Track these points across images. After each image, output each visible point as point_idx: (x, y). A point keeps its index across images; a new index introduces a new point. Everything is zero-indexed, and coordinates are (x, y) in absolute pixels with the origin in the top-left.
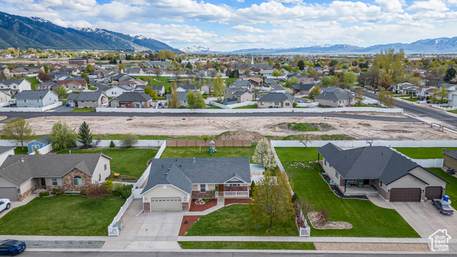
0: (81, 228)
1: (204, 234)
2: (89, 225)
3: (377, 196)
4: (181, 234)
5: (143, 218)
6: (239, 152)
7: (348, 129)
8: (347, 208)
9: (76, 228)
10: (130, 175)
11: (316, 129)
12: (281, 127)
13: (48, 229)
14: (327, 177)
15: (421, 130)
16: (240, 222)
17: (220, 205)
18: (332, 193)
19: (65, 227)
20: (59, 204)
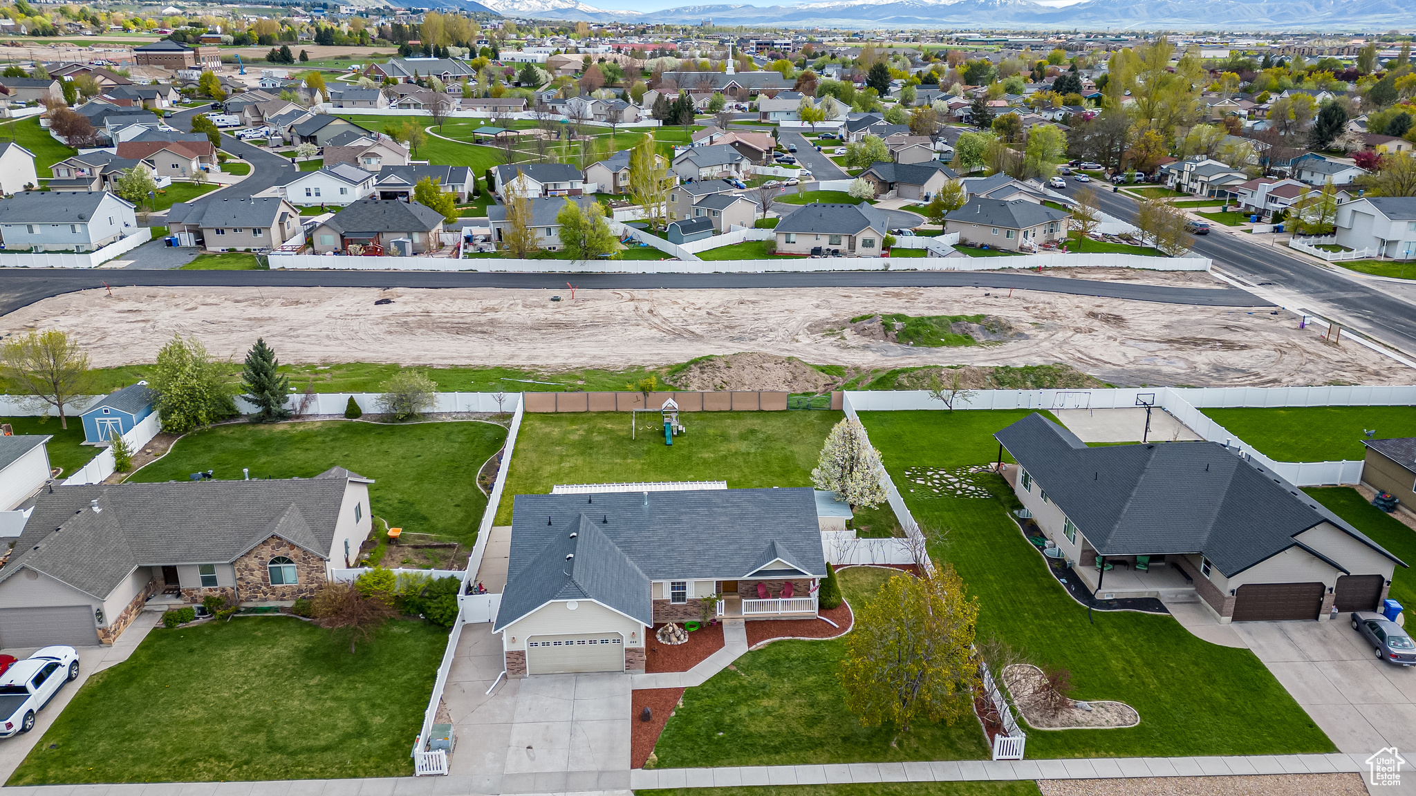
0: (325, 749)
1: (709, 760)
2: (347, 736)
3: (1193, 602)
4: (638, 762)
5: (508, 701)
6: (753, 432)
7: (1060, 336)
9: (310, 750)
10: (433, 529)
11: (967, 340)
12: (862, 332)
13: (222, 757)
15: (1275, 337)
16: (808, 712)
17: (735, 647)
18: (1058, 590)
19: (273, 748)
20: (233, 653)
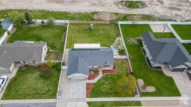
0: (44, 94)
1: (97, 97)
2: (47, 91)
3: (166, 68)
4: (87, 97)
5: (69, 85)
6: (104, 29)
7: (153, 6)
8: (153, 76)
9: (42, 94)
10: (56, 49)
11: (138, 7)
12: (122, 5)
13: (30, 95)
14: (144, 51)
15: (186, 8)
16: (110, 88)
17: (101, 75)
18: (147, 64)
19: (37, 94)
20: (30, 75)
